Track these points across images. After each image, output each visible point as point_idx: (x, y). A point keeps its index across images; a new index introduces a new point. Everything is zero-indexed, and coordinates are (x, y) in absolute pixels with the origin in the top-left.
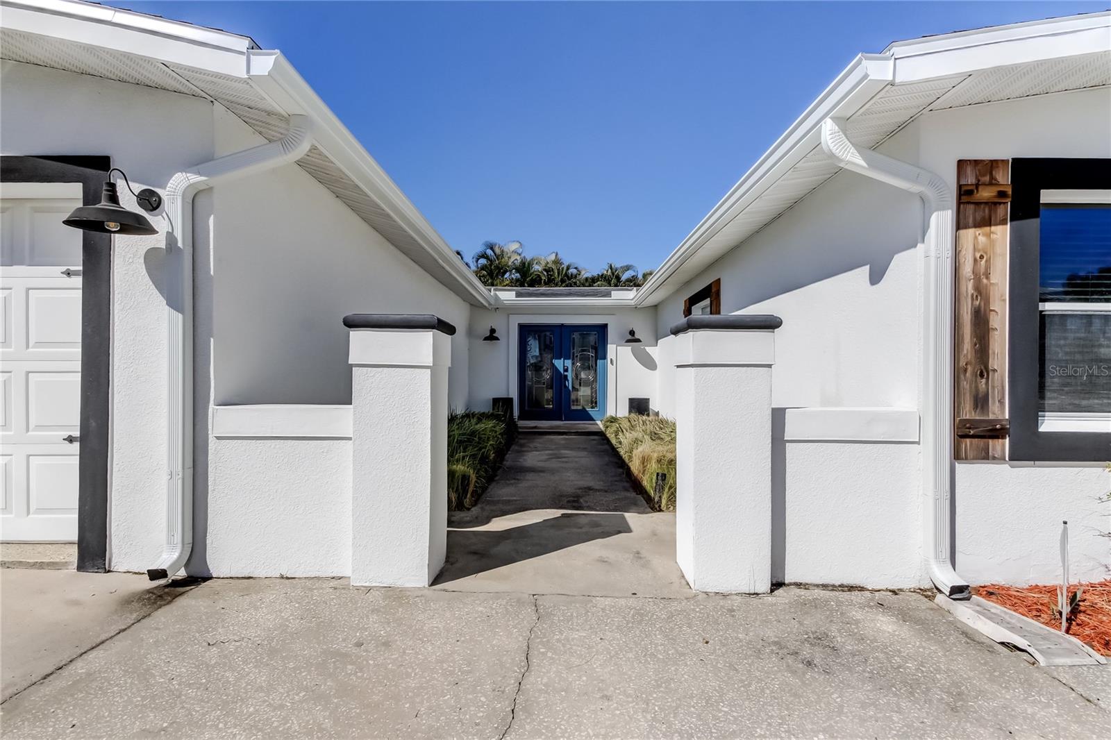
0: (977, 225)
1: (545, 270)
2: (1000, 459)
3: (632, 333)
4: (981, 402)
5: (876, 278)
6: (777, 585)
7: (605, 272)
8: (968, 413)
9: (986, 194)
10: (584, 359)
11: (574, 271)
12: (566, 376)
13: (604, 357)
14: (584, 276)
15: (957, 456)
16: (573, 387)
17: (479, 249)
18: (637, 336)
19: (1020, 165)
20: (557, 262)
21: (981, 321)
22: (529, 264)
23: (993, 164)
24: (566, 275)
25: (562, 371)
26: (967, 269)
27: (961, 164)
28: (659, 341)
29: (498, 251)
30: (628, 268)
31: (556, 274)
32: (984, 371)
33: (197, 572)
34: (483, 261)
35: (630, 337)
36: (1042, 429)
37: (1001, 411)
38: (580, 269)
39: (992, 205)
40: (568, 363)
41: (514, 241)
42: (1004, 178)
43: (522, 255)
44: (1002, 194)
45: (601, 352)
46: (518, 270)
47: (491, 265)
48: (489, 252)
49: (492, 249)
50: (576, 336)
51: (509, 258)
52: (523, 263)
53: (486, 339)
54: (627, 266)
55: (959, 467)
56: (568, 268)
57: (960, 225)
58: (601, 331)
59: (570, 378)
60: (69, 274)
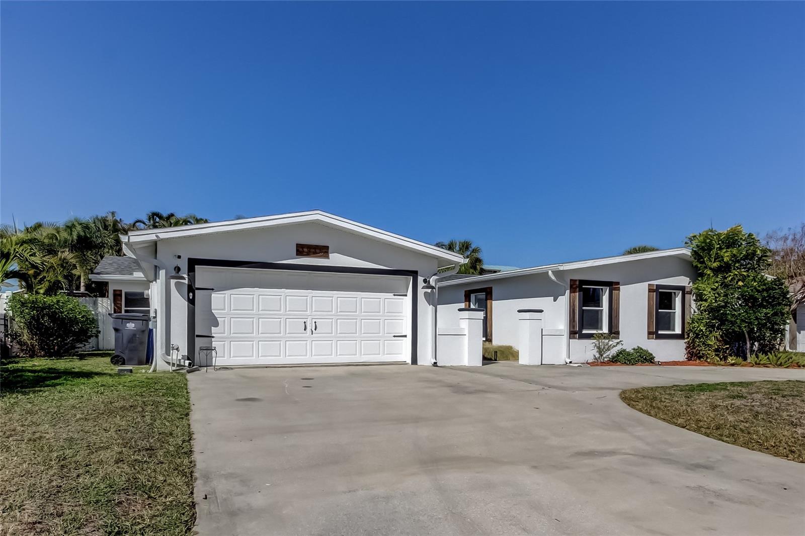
0: (573, 292)
2: (576, 339)
4: (574, 327)
5: (555, 300)
6: (542, 364)
8: (572, 330)
9: (574, 286)
15: (570, 338)
19: (580, 281)
21: (574, 305)
23: (576, 280)
26: (572, 301)
27: (571, 280)
32: (574, 321)
36: (583, 332)
37: (577, 329)
42: (578, 283)
55: (570, 340)
57: (570, 293)
60: (394, 295)
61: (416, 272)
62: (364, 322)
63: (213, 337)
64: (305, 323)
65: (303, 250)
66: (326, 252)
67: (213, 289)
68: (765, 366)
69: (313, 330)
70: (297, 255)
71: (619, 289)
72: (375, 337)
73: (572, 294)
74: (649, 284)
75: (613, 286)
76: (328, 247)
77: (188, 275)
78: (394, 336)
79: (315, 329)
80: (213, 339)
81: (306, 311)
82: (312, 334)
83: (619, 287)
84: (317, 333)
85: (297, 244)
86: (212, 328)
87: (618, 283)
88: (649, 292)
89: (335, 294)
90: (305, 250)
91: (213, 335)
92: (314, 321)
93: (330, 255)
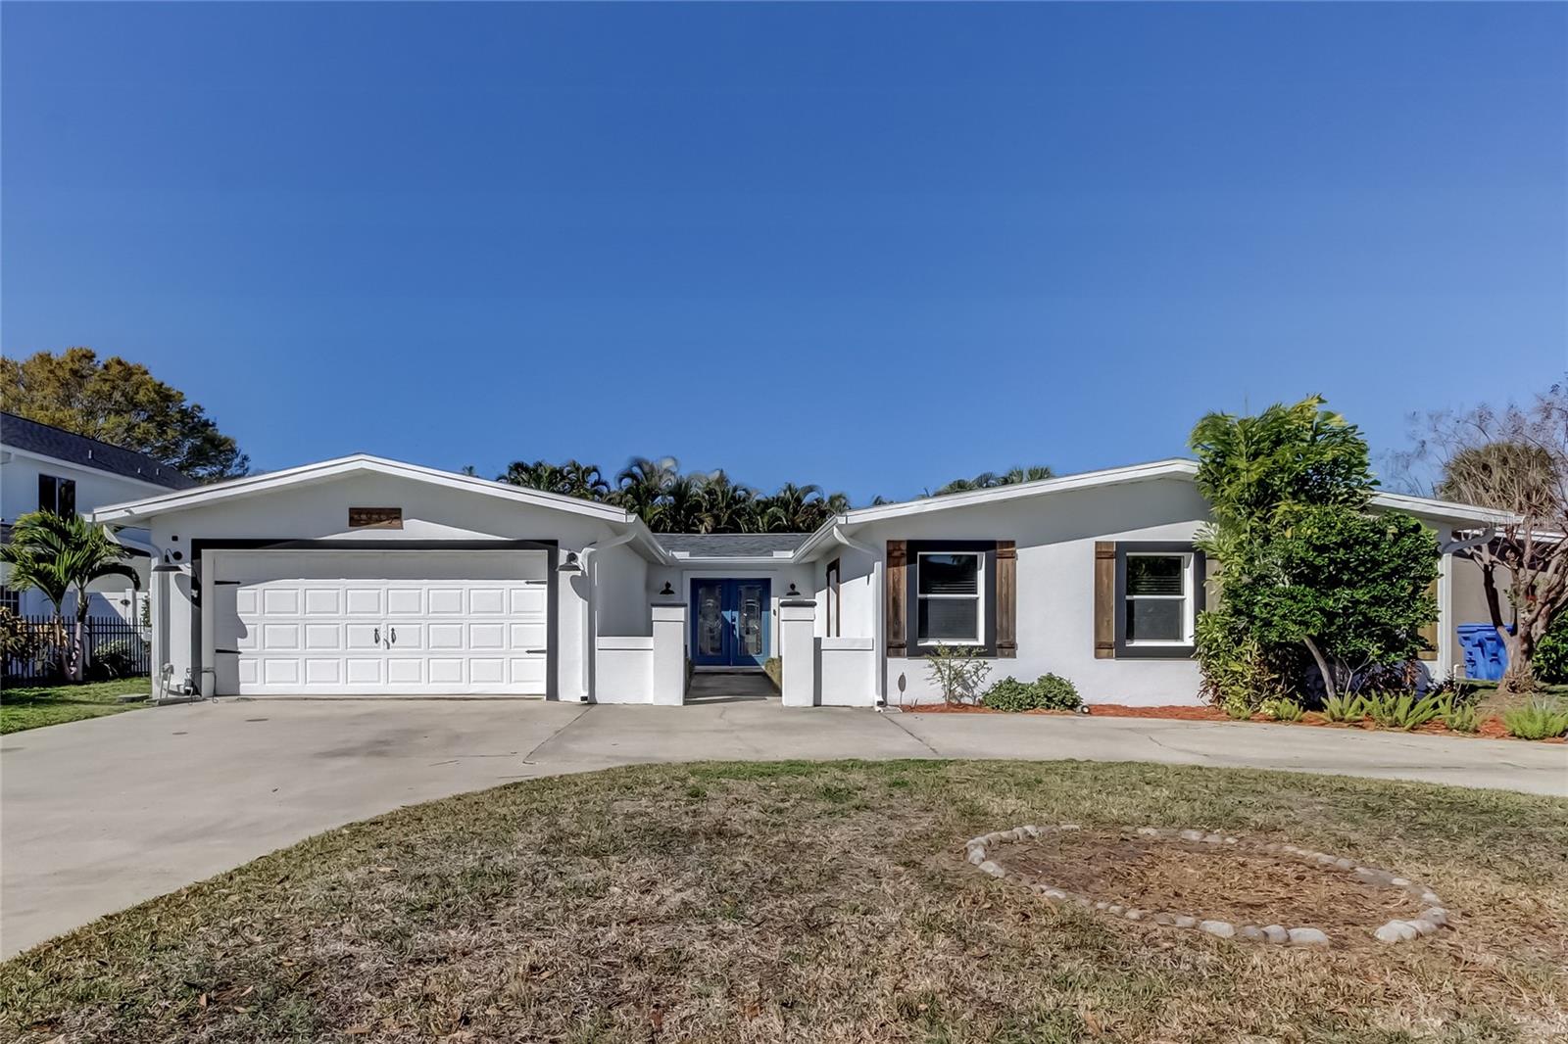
0: (894, 566)
1: (707, 492)
2: (903, 656)
3: (793, 586)
4: (896, 634)
6: (816, 705)
7: (782, 495)
8: (892, 638)
9: (897, 554)
10: (750, 609)
11: (742, 493)
12: (734, 626)
13: (769, 609)
14: (756, 498)
15: (886, 655)
16: (740, 636)
17: (622, 466)
18: (796, 590)
19: (911, 542)
20: (722, 480)
21: (895, 591)
22: (686, 487)
23: (900, 542)
24: (733, 498)
25: (730, 620)
26: (890, 582)
27: (888, 542)
28: (817, 594)
29: (647, 469)
30: (811, 489)
31: (720, 498)
32: (897, 622)
33: (592, 701)
34: (627, 482)
35: (790, 590)
36: (919, 645)
37: (904, 638)
38: (749, 489)
39: (899, 558)
40: (736, 614)
41: (667, 457)
42: (904, 547)
43: (678, 475)
44: (903, 554)
45: (765, 605)
46: (671, 493)
47: (638, 485)
48: (636, 470)
49: (640, 466)
50: (742, 588)
51: (661, 477)
52: (679, 485)
53: (663, 593)
54: (809, 487)
55: (887, 659)
56: (735, 490)
57: (887, 566)
58: (765, 585)
59: (737, 627)
60: (528, 583)
61: (555, 543)
62: (474, 629)
63: (239, 653)
64: (376, 630)
65: (360, 517)
66: (396, 518)
67: (238, 583)
68: (1356, 724)
69: (390, 640)
70: (350, 525)
71: (1013, 556)
72: (496, 653)
73: (891, 569)
74: (1097, 543)
75: (997, 549)
76: (400, 510)
77: (192, 564)
78: (528, 652)
79: (393, 641)
80: (240, 656)
81: (379, 612)
82: (388, 648)
83: (1015, 552)
84: (395, 647)
85: (351, 509)
86: (239, 639)
87: (1011, 544)
88: (1097, 558)
89: (425, 584)
90: (364, 517)
91: (240, 650)
92: (390, 627)
93: (405, 522)
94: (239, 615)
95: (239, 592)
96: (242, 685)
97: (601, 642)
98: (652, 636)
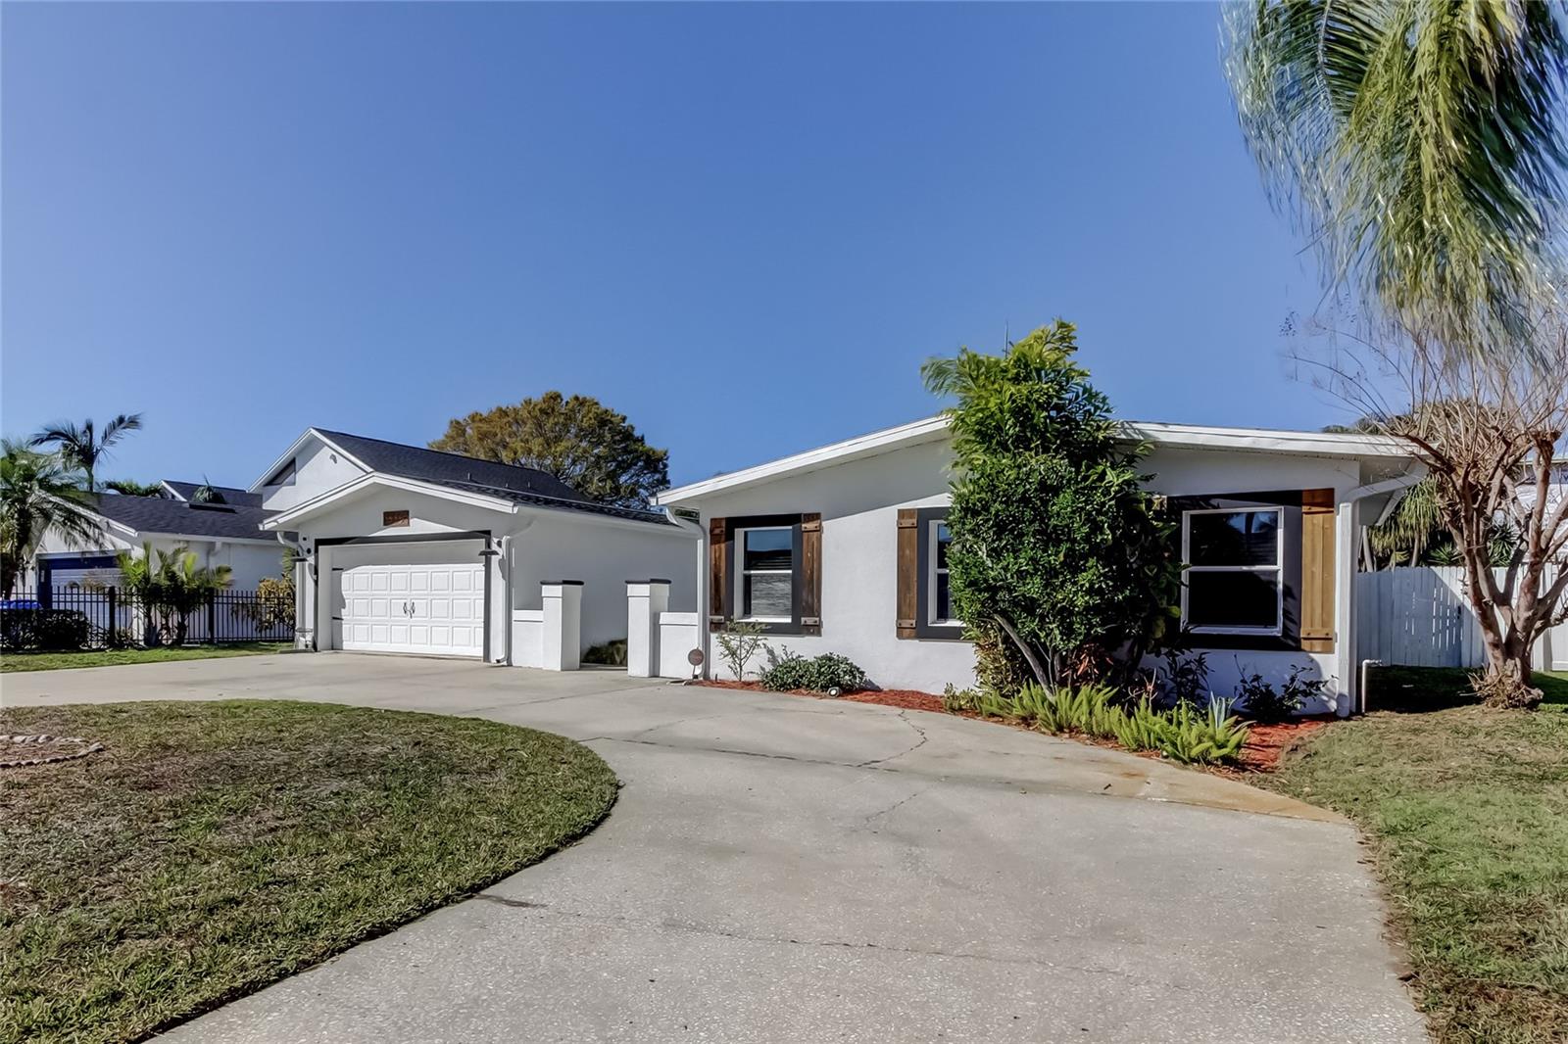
0: (715, 543)
4: (718, 610)
6: (655, 676)
8: (713, 615)
9: (718, 531)
15: (711, 631)
19: (731, 519)
21: (716, 568)
23: (721, 519)
26: (712, 559)
27: (712, 520)
32: (719, 599)
33: (509, 664)
39: (719, 535)
42: (724, 524)
44: (723, 531)
55: (712, 634)
57: (711, 544)
60: (474, 564)
61: (488, 533)
62: (455, 603)
63: (343, 619)
64: (405, 604)
66: (407, 518)
67: (342, 569)
70: (385, 525)
71: (819, 530)
72: (467, 623)
73: (713, 546)
74: (899, 510)
75: (802, 522)
76: (408, 512)
77: (315, 556)
79: (413, 612)
80: (343, 622)
81: (406, 590)
82: (411, 618)
83: (820, 525)
84: (414, 617)
85: (383, 512)
86: (342, 610)
87: (814, 517)
88: (901, 526)
89: (428, 568)
90: (390, 518)
91: (343, 617)
92: (412, 601)
93: (411, 521)
94: (343, 593)
95: (343, 576)
96: (344, 643)
97: (516, 614)
98: (542, 609)
